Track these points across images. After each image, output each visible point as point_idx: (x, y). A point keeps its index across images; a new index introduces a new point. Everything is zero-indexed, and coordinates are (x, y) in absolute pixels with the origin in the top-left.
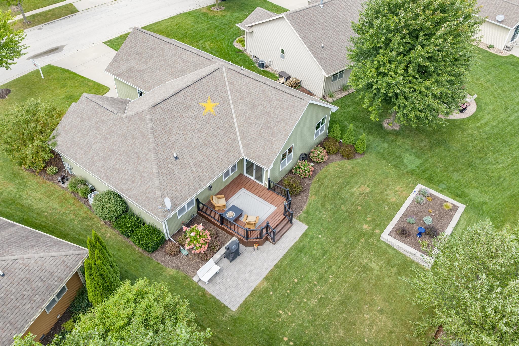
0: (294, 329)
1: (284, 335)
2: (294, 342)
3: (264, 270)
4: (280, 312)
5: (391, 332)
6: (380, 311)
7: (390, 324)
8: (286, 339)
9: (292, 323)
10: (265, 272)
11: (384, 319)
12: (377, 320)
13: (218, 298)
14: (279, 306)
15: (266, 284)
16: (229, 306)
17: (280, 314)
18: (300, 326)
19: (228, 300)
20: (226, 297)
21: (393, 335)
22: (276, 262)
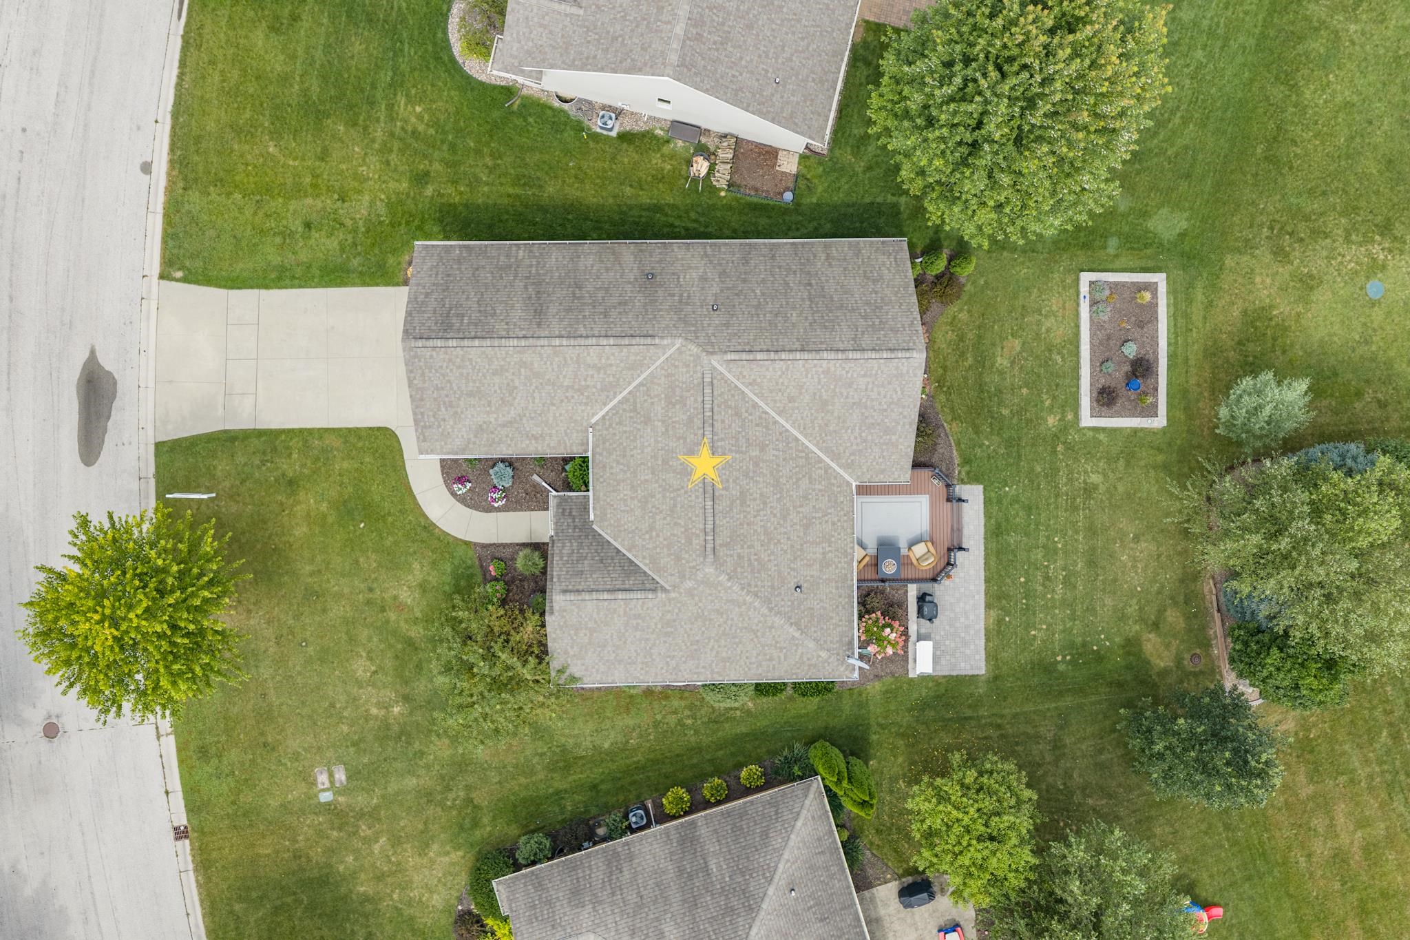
0: (1060, 640)
1: (1054, 655)
2: (1070, 654)
3: (977, 597)
4: (1033, 633)
5: (1159, 556)
6: (1133, 539)
7: (1153, 547)
8: (1059, 658)
9: (1054, 634)
10: (980, 599)
11: (1144, 545)
12: (1138, 554)
13: (954, 673)
14: (1028, 626)
15: (993, 613)
16: (976, 672)
17: (1034, 636)
18: (1064, 631)
19: (968, 667)
20: (963, 665)
21: (1163, 558)
22: (982, 573)
